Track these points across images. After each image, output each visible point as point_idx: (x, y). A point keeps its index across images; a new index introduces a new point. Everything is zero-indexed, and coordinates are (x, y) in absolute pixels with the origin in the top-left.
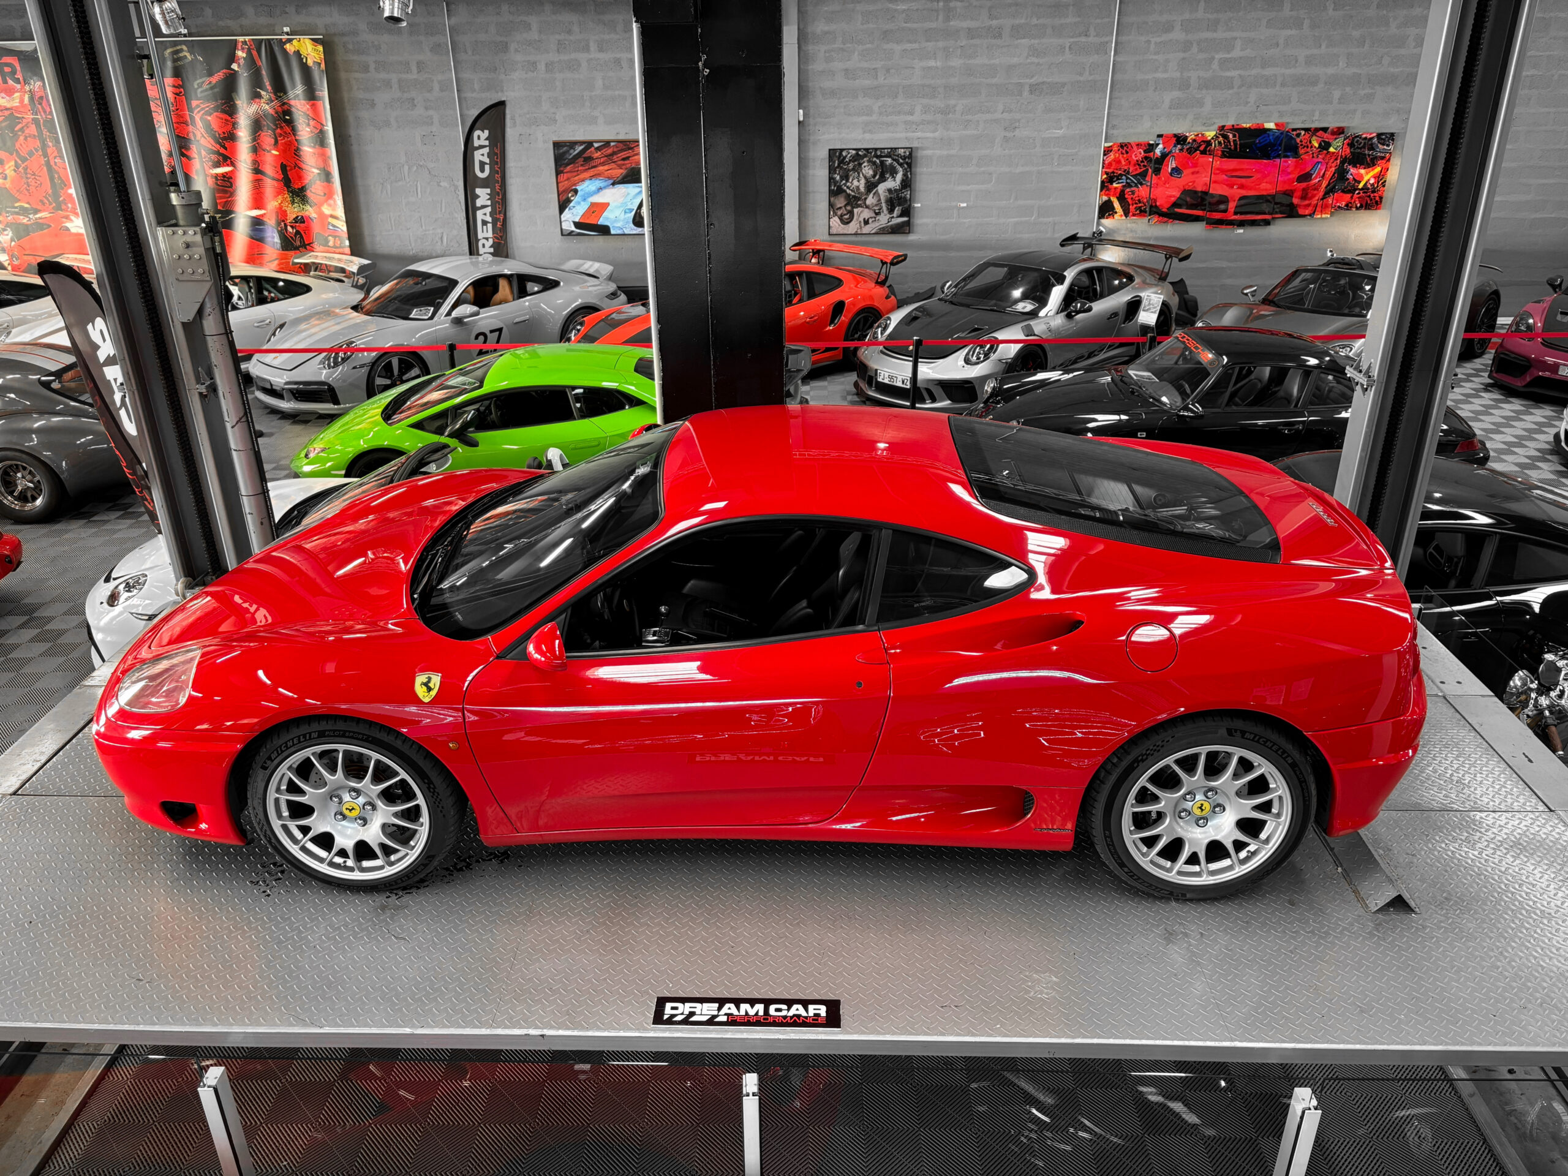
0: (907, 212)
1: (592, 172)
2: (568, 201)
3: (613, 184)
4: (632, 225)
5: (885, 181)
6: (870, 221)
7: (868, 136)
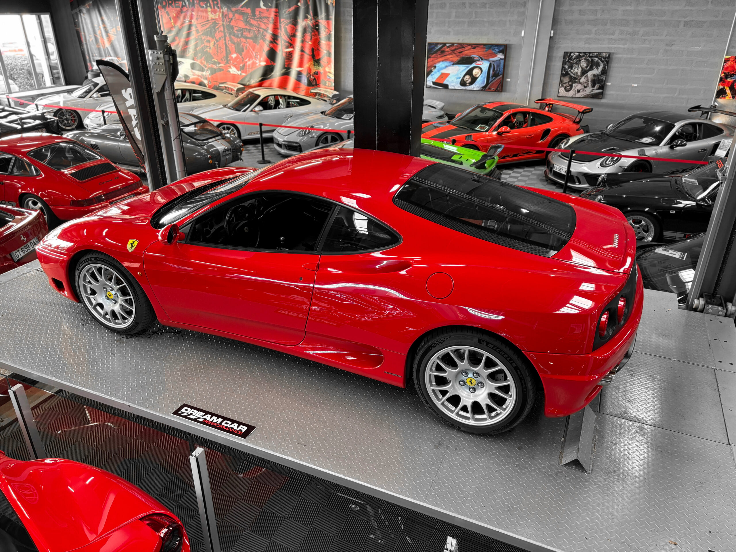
0: (602, 87)
1: (444, 58)
2: (431, 71)
3: (453, 64)
4: (459, 85)
5: (592, 70)
6: (581, 91)
7: (587, 46)
